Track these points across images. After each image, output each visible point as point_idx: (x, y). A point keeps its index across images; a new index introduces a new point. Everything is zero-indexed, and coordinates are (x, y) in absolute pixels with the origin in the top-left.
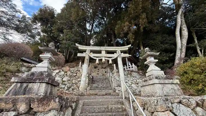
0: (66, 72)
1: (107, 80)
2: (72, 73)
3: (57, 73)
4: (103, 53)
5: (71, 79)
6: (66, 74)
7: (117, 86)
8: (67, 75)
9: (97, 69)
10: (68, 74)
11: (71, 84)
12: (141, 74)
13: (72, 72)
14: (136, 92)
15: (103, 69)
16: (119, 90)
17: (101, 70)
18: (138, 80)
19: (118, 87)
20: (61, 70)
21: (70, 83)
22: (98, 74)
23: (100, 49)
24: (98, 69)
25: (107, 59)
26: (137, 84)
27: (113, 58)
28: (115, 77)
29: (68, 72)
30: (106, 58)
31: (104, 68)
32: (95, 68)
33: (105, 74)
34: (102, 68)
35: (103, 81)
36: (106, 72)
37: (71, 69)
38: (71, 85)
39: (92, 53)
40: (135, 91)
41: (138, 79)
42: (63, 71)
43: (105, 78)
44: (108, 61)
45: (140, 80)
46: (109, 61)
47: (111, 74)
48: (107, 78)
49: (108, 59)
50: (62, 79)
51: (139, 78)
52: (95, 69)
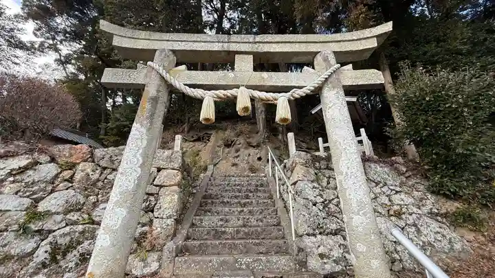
0: (72, 166)
1: (265, 191)
2: (105, 168)
3: (10, 174)
4: (244, 65)
5: (92, 199)
6: (67, 174)
7: (311, 232)
8: (71, 180)
9: (233, 149)
10: (78, 177)
11: (80, 228)
12: (405, 170)
13: (103, 163)
14: (401, 261)
15: (252, 151)
16: (322, 256)
17: (247, 152)
18: (396, 198)
19: (314, 235)
20: (44, 158)
21: (75, 223)
22: (234, 165)
23: (226, 47)
24: (237, 151)
25: (263, 95)
26: (398, 215)
27: (298, 93)
28: (300, 185)
29: (80, 167)
30: (257, 94)
31: (254, 147)
32: (228, 145)
33: (257, 164)
34: (250, 145)
35: (247, 197)
36: (260, 159)
37: (99, 152)
38: (83, 233)
39: (184, 67)
40: (396, 256)
41: (397, 192)
42: (53, 160)
43: (257, 186)
44: (271, 108)
45: (403, 196)
46: (274, 106)
47: (279, 167)
48: (262, 185)
49: (270, 95)
50: (37, 201)
51: (398, 189)
52: (227, 150)
